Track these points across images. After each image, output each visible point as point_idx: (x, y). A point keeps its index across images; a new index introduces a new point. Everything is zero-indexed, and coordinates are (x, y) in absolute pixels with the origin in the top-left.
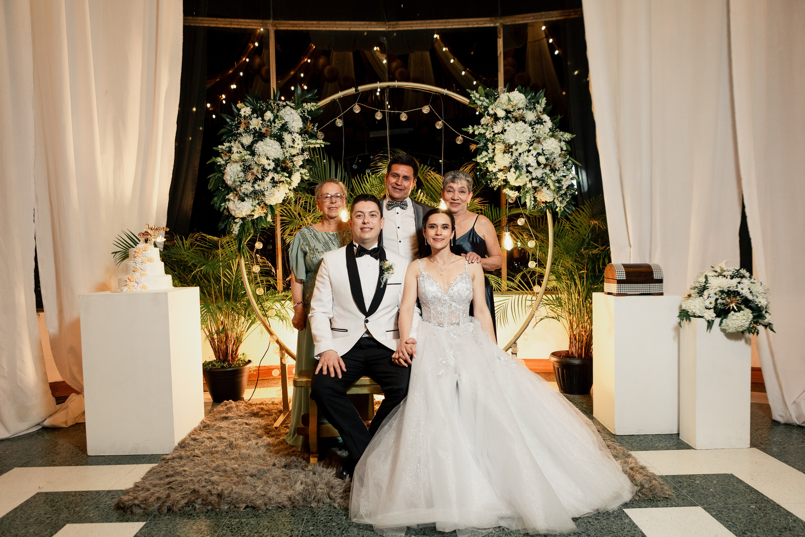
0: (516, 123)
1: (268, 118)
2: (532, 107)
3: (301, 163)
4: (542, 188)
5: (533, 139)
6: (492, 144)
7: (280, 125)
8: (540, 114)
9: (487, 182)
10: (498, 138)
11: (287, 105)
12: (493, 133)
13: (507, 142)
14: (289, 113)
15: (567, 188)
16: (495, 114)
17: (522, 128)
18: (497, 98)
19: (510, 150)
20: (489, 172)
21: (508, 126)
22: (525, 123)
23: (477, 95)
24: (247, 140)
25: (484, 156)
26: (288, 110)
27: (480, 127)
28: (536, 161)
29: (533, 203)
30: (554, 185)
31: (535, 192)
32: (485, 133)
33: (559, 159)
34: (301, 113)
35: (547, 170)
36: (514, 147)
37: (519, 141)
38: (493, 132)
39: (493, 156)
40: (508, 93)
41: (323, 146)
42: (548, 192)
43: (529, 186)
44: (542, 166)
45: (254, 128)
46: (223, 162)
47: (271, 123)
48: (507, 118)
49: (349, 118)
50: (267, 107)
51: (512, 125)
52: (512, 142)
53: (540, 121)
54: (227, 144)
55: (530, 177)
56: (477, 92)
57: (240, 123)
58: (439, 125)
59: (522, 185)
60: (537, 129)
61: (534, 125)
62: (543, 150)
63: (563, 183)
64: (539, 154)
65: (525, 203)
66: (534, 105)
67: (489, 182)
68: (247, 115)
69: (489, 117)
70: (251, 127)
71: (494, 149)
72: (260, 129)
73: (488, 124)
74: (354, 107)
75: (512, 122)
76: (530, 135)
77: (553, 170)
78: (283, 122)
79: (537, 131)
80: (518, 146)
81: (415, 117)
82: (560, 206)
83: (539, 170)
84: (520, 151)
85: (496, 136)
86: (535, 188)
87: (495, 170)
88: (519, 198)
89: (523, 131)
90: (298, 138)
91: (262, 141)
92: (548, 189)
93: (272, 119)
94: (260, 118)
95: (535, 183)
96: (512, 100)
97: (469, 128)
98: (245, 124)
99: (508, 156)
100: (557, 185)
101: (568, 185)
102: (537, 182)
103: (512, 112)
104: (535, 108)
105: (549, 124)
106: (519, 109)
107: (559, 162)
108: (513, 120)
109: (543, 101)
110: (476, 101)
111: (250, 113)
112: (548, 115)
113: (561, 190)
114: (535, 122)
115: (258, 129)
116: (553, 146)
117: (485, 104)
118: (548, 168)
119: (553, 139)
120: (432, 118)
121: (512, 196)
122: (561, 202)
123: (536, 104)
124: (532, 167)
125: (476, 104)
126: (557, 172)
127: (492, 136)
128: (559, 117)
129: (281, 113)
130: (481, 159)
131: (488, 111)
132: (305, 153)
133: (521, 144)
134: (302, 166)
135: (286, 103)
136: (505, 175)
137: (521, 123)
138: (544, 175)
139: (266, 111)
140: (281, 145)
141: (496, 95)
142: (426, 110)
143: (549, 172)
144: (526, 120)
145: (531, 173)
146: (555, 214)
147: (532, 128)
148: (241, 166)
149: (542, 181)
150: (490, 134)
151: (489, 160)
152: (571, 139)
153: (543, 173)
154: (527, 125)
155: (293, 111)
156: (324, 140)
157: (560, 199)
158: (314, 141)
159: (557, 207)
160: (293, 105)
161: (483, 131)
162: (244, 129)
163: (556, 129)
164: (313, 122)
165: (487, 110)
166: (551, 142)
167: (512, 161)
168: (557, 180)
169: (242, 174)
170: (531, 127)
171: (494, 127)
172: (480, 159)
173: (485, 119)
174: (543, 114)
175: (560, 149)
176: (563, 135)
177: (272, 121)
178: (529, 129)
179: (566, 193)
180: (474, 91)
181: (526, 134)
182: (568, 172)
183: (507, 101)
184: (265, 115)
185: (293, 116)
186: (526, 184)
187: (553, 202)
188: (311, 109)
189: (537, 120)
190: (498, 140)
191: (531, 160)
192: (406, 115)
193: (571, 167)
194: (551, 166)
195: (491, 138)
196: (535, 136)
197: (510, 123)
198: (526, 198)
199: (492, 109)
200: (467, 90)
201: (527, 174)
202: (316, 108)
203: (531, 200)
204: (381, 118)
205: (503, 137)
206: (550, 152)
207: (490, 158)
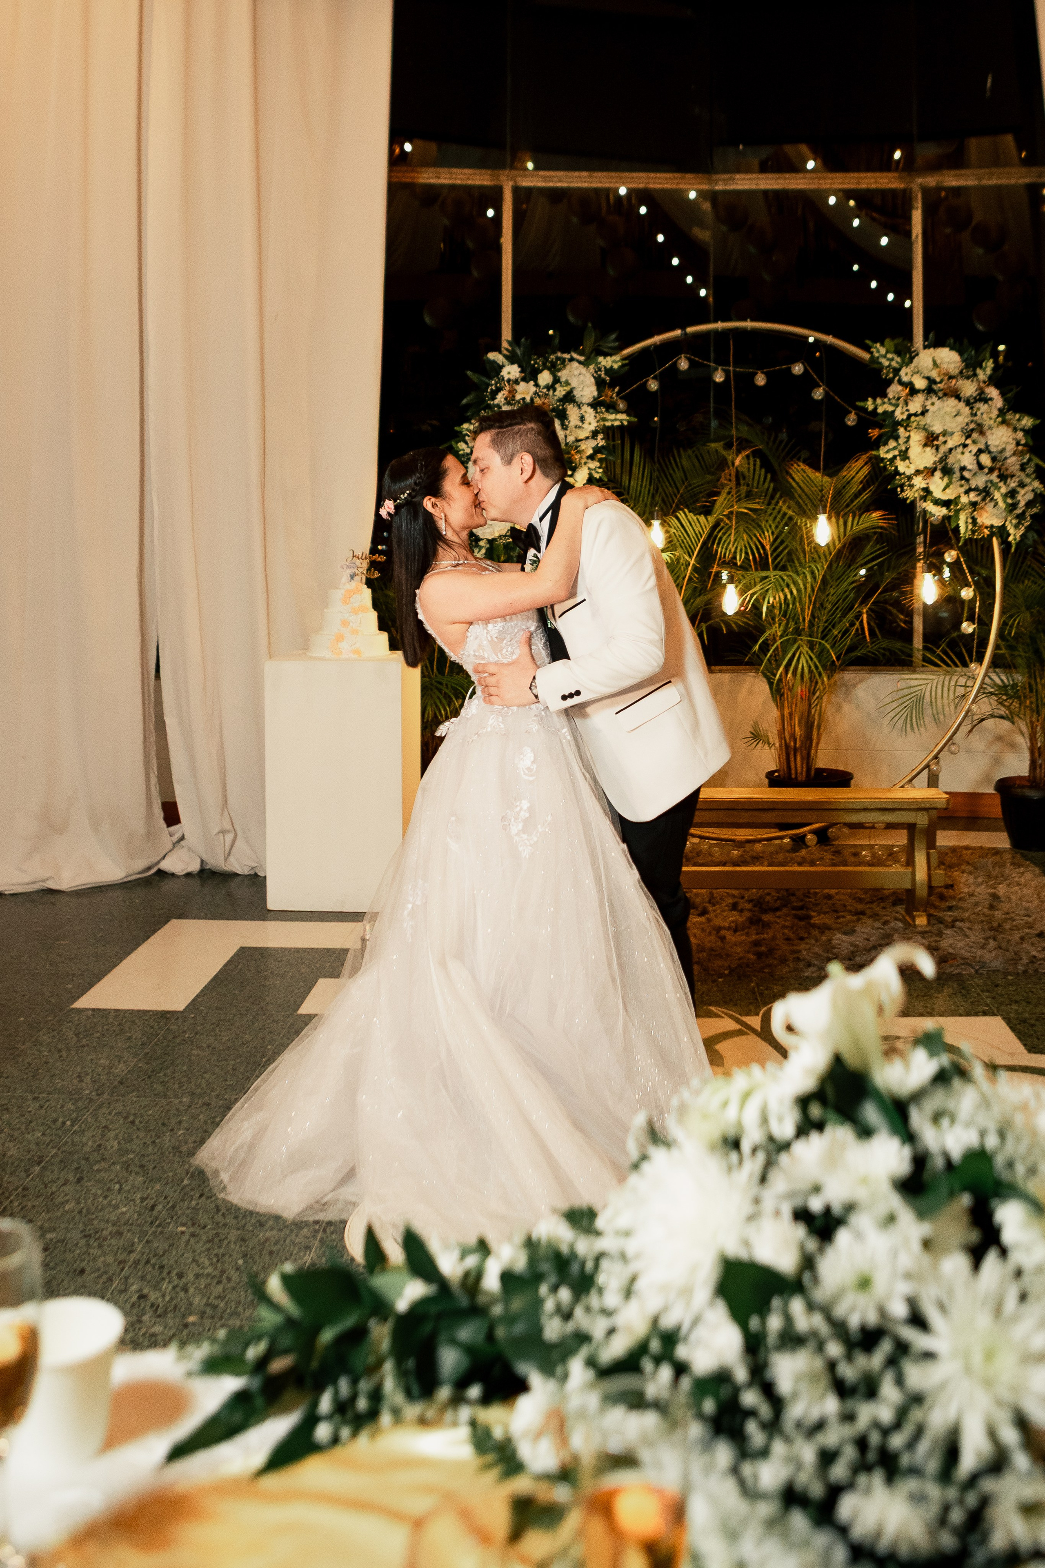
0: (945, 398)
1: (544, 382)
2: (971, 373)
3: (590, 452)
4: (985, 504)
5: (972, 426)
6: (906, 429)
7: (564, 393)
8: (982, 385)
9: (894, 490)
10: (914, 422)
11: (572, 360)
12: (907, 413)
13: (931, 429)
14: (576, 373)
15: (1025, 505)
16: (910, 383)
17: (954, 410)
18: (914, 357)
19: (935, 443)
20: (900, 474)
21: (933, 404)
22: (959, 400)
23: (883, 351)
25: (890, 447)
26: (577, 369)
27: (886, 400)
28: (975, 462)
29: (970, 527)
30: (1005, 502)
31: (974, 511)
32: (894, 412)
33: (1012, 460)
34: (596, 372)
35: (994, 477)
36: (941, 439)
37: (949, 430)
38: (908, 410)
39: (907, 449)
40: (932, 349)
41: (625, 423)
42: (995, 511)
43: (964, 499)
44: (986, 470)
45: (524, 399)
46: (468, 451)
47: (548, 390)
48: (929, 391)
49: (670, 377)
50: (544, 364)
51: (938, 403)
52: (937, 429)
53: (983, 396)
55: (966, 487)
56: (882, 344)
57: (499, 390)
58: (818, 394)
59: (952, 497)
60: (978, 409)
61: (972, 403)
62: (987, 446)
63: (1019, 497)
64: (980, 451)
65: (958, 527)
66: (974, 370)
67: (899, 489)
68: (512, 377)
69: (900, 388)
70: (519, 398)
71: (908, 438)
72: (532, 399)
73: (899, 399)
74: (680, 361)
75: (939, 398)
76: (967, 420)
77: (1003, 477)
78: (568, 388)
79: (979, 413)
80: (947, 438)
81: (779, 380)
82: (1015, 534)
83: (980, 475)
84: (951, 444)
85: (913, 418)
86: (974, 504)
87: (909, 472)
88: (947, 518)
89: (954, 413)
90: (589, 413)
92: (995, 506)
93: (550, 384)
94: (532, 383)
95: (973, 496)
96: (938, 362)
97: (867, 403)
98: (510, 392)
99: (930, 451)
100: (1009, 501)
101: (1026, 501)
102: (978, 495)
103: (941, 382)
104: (975, 375)
105: (998, 402)
106: (951, 377)
107: (1013, 463)
108: (940, 394)
109: (988, 366)
110: (880, 360)
111: (519, 375)
112: (997, 386)
113: (1015, 509)
114: (975, 398)
115: (528, 399)
116: (1004, 439)
117: (894, 364)
118: (996, 473)
119: (1002, 428)
120: (807, 382)
121: (936, 514)
122: (1016, 527)
123: (977, 369)
124: (970, 470)
125: (881, 363)
127: (905, 417)
128: (1015, 391)
129: (563, 374)
130: (887, 452)
131: (899, 377)
132: (600, 436)
133: (951, 434)
134: (591, 457)
135: (572, 357)
136: (927, 481)
137: (952, 402)
138: (990, 485)
139: (541, 371)
141: (912, 352)
142: (798, 369)
143: (996, 480)
144: (961, 395)
145: (967, 480)
146: (1004, 545)
147: (972, 408)
149: (985, 493)
150: (902, 413)
151: (899, 455)
152: (1032, 426)
153: (987, 482)
154: (962, 405)
155: (583, 369)
156: (627, 412)
157: (1014, 522)
158: (612, 417)
159: (1009, 535)
160: (582, 358)
161: (890, 408)
162: (506, 399)
163: (1008, 411)
164: (612, 386)
165: (897, 375)
166: (999, 434)
167: (937, 459)
168: (1009, 492)
170: (968, 408)
171: (908, 403)
172: (882, 452)
173: (894, 390)
174: (988, 385)
175: (1015, 443)
176: (1019, 420)
177: (551, 387)
178: (966, 410)
179: (1024, 513)
180: (876, 342)
181: (960, 419)
182: (1028, 480)
183: (931, 364)
184: (540, 376)
185: (582, 377)
186: (959, 497)
187: (1004, 526)
188: (612, 367)
189: (980, 394)
190: (914, 425)
191: (967, 460)
192: (763, 376)
193: (1034, 472)
194: (1000, 470)
195: (903, 420)
196: (976, 423)
197: (934, 399)
198: (959, 519)
199: (905, 374)
200: (868, 342)
201: (963, 482)
202: (620, 364)
203: (966, 523)
204: (722, 380)
205: (922, 421)
206: (1000, 448)
207: (900, 451)
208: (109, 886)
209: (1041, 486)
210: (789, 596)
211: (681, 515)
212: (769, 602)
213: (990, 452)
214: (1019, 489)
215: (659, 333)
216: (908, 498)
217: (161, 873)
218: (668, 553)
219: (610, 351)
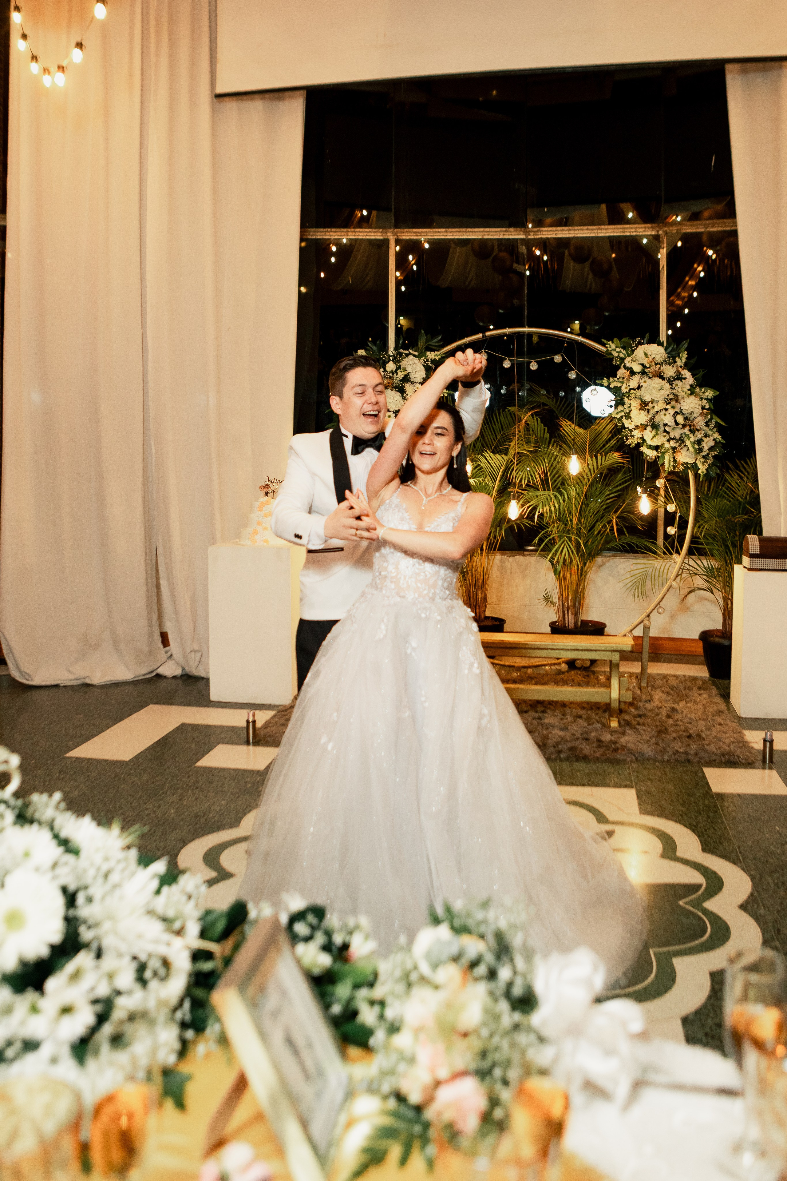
0: (653, 378)
1: (391, 370)
2: (672, 361)
4: (681, 449)
5: (671, 396)
7: (403, 376)
8: (680, 369)
9: (622, 438)
10: (633, 395)
11: (410, 354)
12: (629, 388)
13: (645, 399)
14: (411, 363)
15: (708, 450)
16: (631, 368)
17: (658, 385)
18: (634, 351)
19: (647, 408)
20: (625, 428)
21: (645, 382)
22: (663, 379)
23: (613, 346)
25: (619, 410)
26: (411, 360)
27: (616, 379)
28: (673, 420)
29: (672, 463)
30: (693, 447)
31: (675, 453)
32: (621, 387)
33: (700, 418)
34: (425, 362)
35: (686, 430)
36: (650, 405)
37: (656, 399)
38: (629, 386)
39: (630, 411)
40: (646, 345)
42: (688, 453)
43: (668, 445)
44: (680, 426)
47: (393, 374)
48: (643, 373)
50: (389, 357)
51: (649, 381)
52: (648, 398)
53: (680, 376)
55: (668, 437)
56: (613, 342)
58: (572, 375)
59: (660, 445)
60: (677, 385)
61: (672, 381)
62: (681, 410)
63: (704, 444)
64: (677, 413)
65: (663, 464)
66: (674, 359)
67: (625, 438)
69: (625, 371)
71: (631, 404)
73: (624, 378)
75: (650, 378)
76: (668, 393)
77: (692, 431)
78: (406, 373)
79: (677, 388)
80: (655, 404)
81: (546, 366)
82: (702, 469)
83: (677, 429)
84: (658, 408)
85: (633, 391)
86: (674, 449)
87: (631, 427)
88: (657, 458)
89: (660, 388)
92: (687, 450)
93: (394, 370)
94: (382, 370)
95: (673, 443)
96: (650, 354)
97: (604, 381)
99: (644, 413)
100: (696, 446)
101: (710, 447)
102: (676, 443)
103: (649, 368)
104: (675, 362)
105: (691, 380)
106: (656, 364)
107: (700, 422)
108: (651, 375)
109: (684, 355)
110: (612, 352)
112: (689, 371)
113: (702, 452)
114: (674, 378)
116: (694, 405)
117: (621, 355)
118: (688, 428)
119: (692, 398)
120: (564, 367)
121: (650, 455)
122: (703, 464)
123: (677, 358)
124: (670, 426)
125: (612, 355)
126: (697, 432)
127: (627, 390)
128: (702, 373)
129: (403, 364)
130: (618, 414)
131: (625, 364)
133: (658, 402)
135: (410, 352)
136: (641, 433)
137: (657, 380)
138: (684, 436)
139: (388, 362)
140: (403, 395)
141: (634, 347)
142: (558, 359)
143: (688, 433)
144: (665, 376)
145: (668, 433)
146: (697, 476)
147: (670, 385)
149: (681, 441)
150: (626, 388)
151: (626, 416)
152: (714, 397)
153: (681, 434)
154: (665, 382)
155: (416, 360)
157: (703, 460)
159: (699, 469)
160: (416, 353)
161: (619, 385)
163: (696, 386)
165: (624, 362)
166: (690, 402)
167: (649, 418)
168: (697, 441)
173: (621, 372)
174: (683, 369)
175: (700, 407)
176: (704, 393)
177: (395, 372)
178: (668, 386)
179: (708, 454)
180: (610, 341)
181: (662, 392)
182: (710, 433)
183: (644, 355)
184: (387, 365)
185: (414, 366)
186: (664, 444)
187: (695, 463)
188: (435, 358)
189: (676, 375)
190: (633, 396)
191: (668, 419)
192: (535, 364)
193: (715, 427)
194: (690, 426)
195: (626, 392)
196: (673, 394)
197: (646, 379)
198: (664, 458)
199: (628, 362)
200: (603, 340)
201: (665, 434)
202: (440, 357)
203: (670, 461)
204: (509, 366)
205: (638, 393)
206: (689, 412)
208: (124, 683)
209: (719, 437)
210: (553, 509)
211: (486, 454)
212: (539, 512)
213: (683, 414)
214: (704, 439)
215: (467, 336)
216: (630, 444)
217: (158, 676)
218: (474, 480)
219: (435, 348)
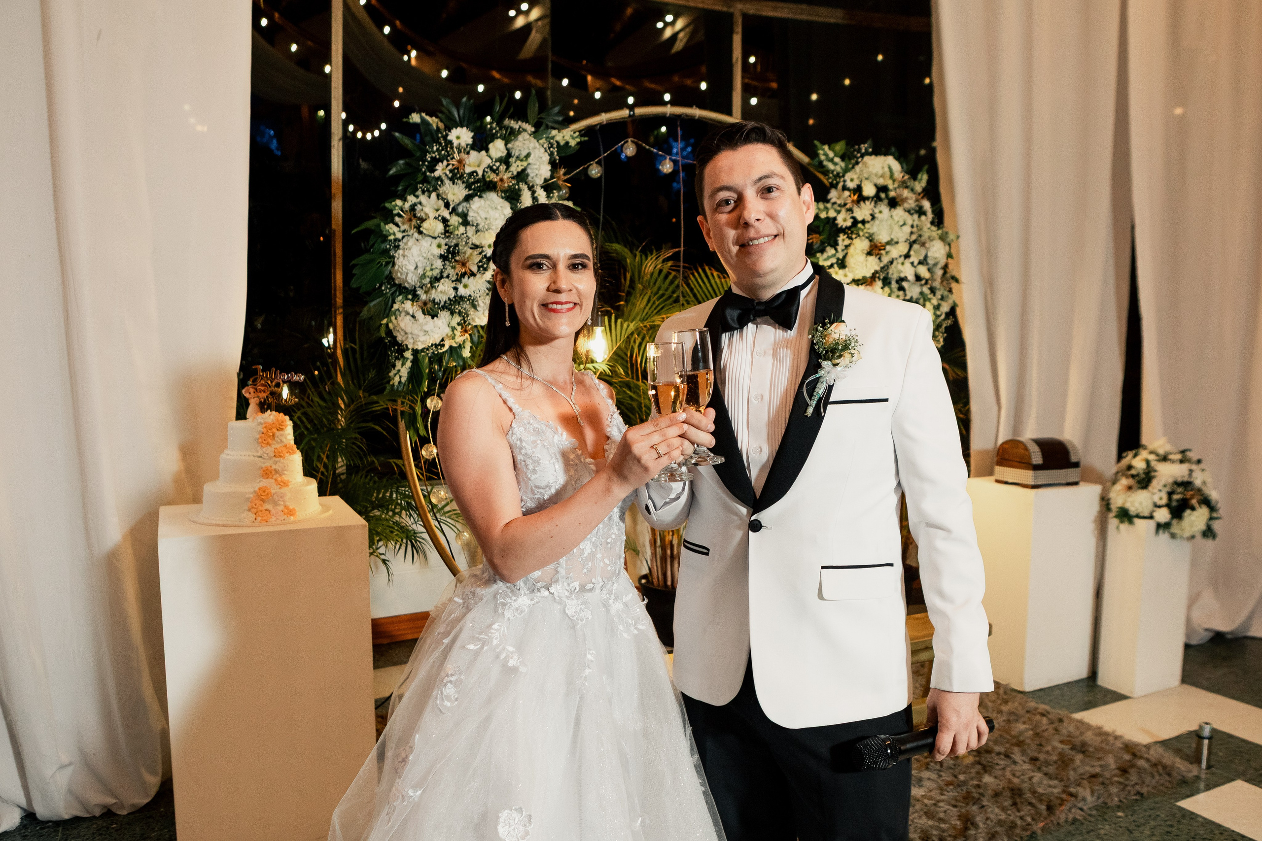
0: (891, 208)
1: (497, 154)
5: (914, 237)
6: (847, 238)
7: (519, 169)
8: (919, 197)
10: (860, 230)
11: (523, 130)
12: (852, 220)
13: (876, 238)
14: (527, 147)
16: (859, 189)
17: (900, 218)
19: (878, 252)
21: (880, 212)
23: (831, 154)
24: (455, 192)
25: (830, 255)
26: (528, 140)
27: (829, 205)
28: (914, 273)
34: (549, 147)
35: (926, 290)
36: (888, 248)
37: (896, 240)
38: (854, 217)
39: (844, 257)
40: (876, 157)
44: (923, 282)
45: (472, 173)
46: (399, 235)
47: (502, 164)
48: (877, 199)
49: (616, 164)
50: (498, 131)
51: (886, 212)
52: (883, 239)
54: (411, 199)
56: (830, 148)
57: (442, 159)
61: (913, 214)
62: (926, 258)
64: (920, 263)
66: (913, 181)
68: (463, 144)
69: (846, 193)
70: (468, 170)
71: (848, 247)
73: (844, 204)
74: (626, 145)
75: (886, 207)
76: (909, 231)
78: (525, 164)
80: (891, 248)
83: (916, 286)
84: (894, 254)
85: (860, 225)
89: (901, 223)
91: (480, 197)
94: (484, 153)
98: (458, 161)
99: (873, 260)
104: (914, 186)
108: (887, 203)
110: (825, 163)
111: (470, 141)
114: (915, 209)
115: (480, 173)
116: (938, 252)
117: (838, 169)
118: (927, 285)
119: (940, 241)
124: (908, 281)
125: (825, 167)
126: (938, 291)
127: (849, 223)
129: (516, 147)
130: (825, 260)
131: (845, 182)
133: (895, 244)
135: (522, 126)
137: (899, 211)
138: (921, 296)
139: (494, 139)
141: (858, 157)
144: (906, 205)
145: (904, 291)
148: (439, 246)
150: (845, 220)
151: (837, 264)
153: (918, 293)
154: (907, 215)
155: (536, 143)
160: (533, 131)
161: (832, 214)
164: (562, 166)
165: (843, 180)
166: (939, 246)
167: (878, 269)
168: (936, 304)
169: (439, 263)
171: (856, 209)
172: (821, 260)
173: (839, 195)
174: (923, 198)
175: (944, 256)
177: (506, 160)
178: (909, 220)
180: (824, 144)
181: (905, 229)
183: (881, 171)
184: (491, 146)
188: (567, 143)
189: (919, 206)
190: (859, 233)
191: (907, 271)
194: (930, 282)
195: (847, 228)
196: (918, 233)
197: (882, 207)
199: (852, 180)
204: (670, 170)
205: (870, 229)
206: (935, 261)
207: (838, 259)
213: (927, 264)
214: (941, 302)
219: (557, 124)
